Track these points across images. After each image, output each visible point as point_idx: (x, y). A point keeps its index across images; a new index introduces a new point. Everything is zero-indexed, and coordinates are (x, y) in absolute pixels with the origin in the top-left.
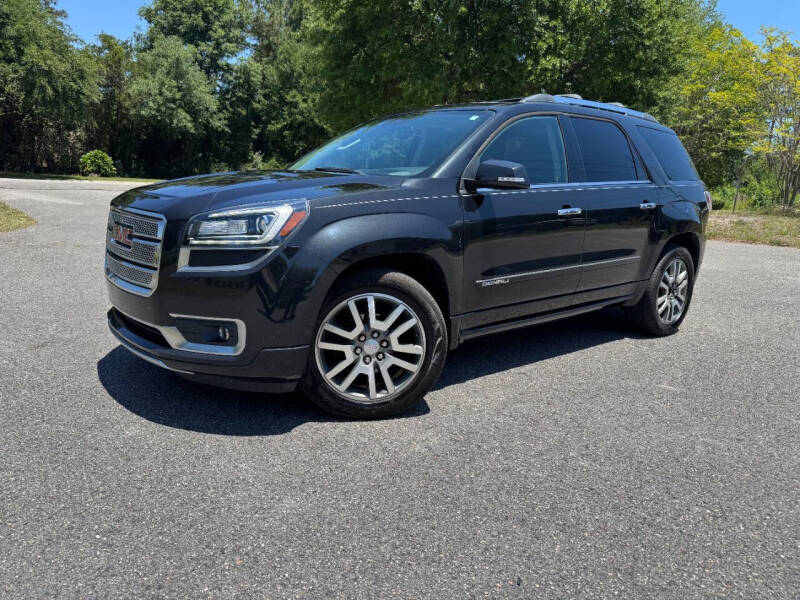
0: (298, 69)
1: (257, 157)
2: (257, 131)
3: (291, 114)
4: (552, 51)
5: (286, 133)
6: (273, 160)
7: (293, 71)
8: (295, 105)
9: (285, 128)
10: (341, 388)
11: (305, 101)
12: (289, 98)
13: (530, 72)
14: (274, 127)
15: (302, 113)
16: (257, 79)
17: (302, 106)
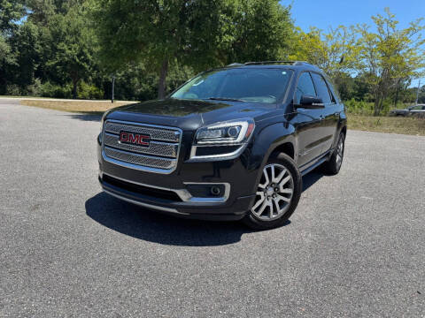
0: (64, 30)
1: (38, 81)
2: (37, 66)
3: (61, 56)
4: (228, 32)
5: (58, 67)
6: (48, 83)
7: (61, 31)
8: (63, 51)
9: (57, 64)
10: (258, 214)
11: (70, 49)
12: (59, 47)
13: (218, 43)
14: (50, 63)
15: (68, 56)
16: (35, 34)
17: (68, 52)
